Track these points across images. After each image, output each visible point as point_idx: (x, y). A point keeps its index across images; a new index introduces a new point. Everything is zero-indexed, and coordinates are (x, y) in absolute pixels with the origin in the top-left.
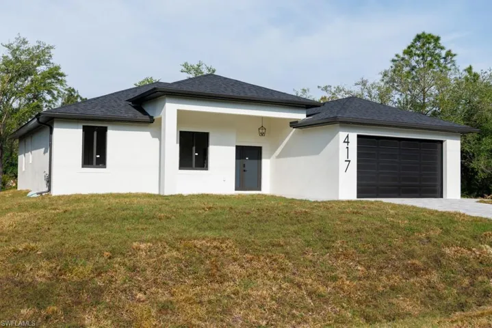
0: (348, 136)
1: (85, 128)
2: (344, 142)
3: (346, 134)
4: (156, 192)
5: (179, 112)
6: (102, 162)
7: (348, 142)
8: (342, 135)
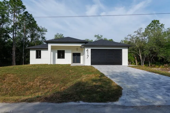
0: (88, 49)
1: (36, 51)
2: (87, 51)
3: (87, 49)
4: (50, 64)
5: (51, 46)
6: (40, 58)
7: (88, 51)
8: (86, 49)
